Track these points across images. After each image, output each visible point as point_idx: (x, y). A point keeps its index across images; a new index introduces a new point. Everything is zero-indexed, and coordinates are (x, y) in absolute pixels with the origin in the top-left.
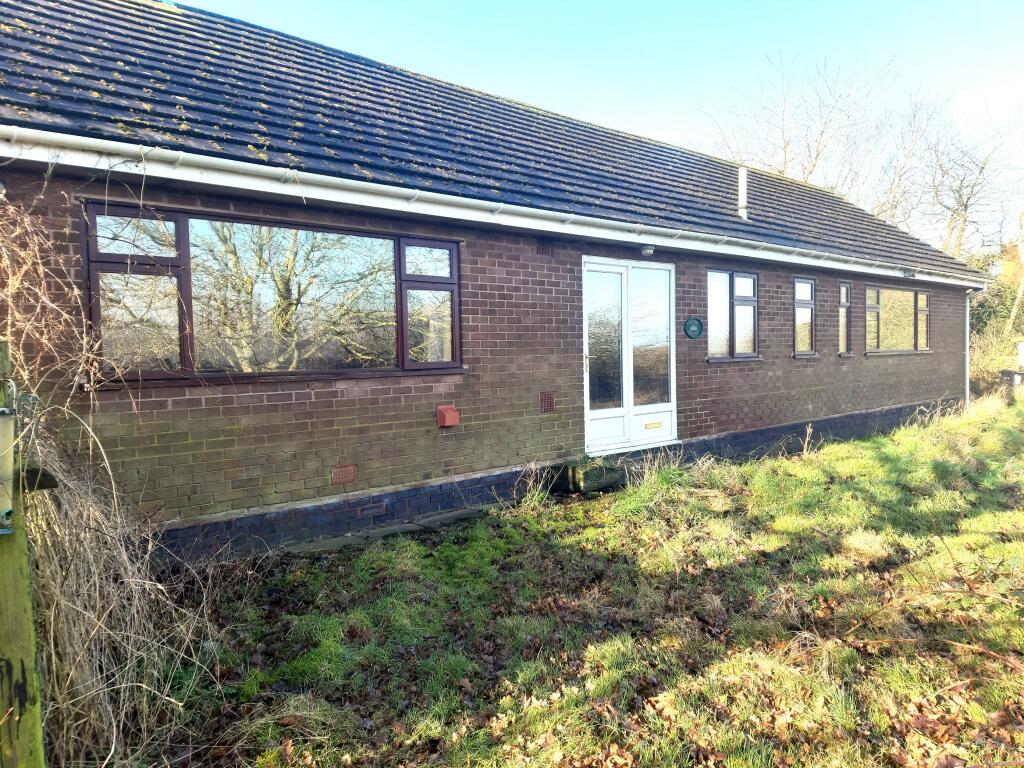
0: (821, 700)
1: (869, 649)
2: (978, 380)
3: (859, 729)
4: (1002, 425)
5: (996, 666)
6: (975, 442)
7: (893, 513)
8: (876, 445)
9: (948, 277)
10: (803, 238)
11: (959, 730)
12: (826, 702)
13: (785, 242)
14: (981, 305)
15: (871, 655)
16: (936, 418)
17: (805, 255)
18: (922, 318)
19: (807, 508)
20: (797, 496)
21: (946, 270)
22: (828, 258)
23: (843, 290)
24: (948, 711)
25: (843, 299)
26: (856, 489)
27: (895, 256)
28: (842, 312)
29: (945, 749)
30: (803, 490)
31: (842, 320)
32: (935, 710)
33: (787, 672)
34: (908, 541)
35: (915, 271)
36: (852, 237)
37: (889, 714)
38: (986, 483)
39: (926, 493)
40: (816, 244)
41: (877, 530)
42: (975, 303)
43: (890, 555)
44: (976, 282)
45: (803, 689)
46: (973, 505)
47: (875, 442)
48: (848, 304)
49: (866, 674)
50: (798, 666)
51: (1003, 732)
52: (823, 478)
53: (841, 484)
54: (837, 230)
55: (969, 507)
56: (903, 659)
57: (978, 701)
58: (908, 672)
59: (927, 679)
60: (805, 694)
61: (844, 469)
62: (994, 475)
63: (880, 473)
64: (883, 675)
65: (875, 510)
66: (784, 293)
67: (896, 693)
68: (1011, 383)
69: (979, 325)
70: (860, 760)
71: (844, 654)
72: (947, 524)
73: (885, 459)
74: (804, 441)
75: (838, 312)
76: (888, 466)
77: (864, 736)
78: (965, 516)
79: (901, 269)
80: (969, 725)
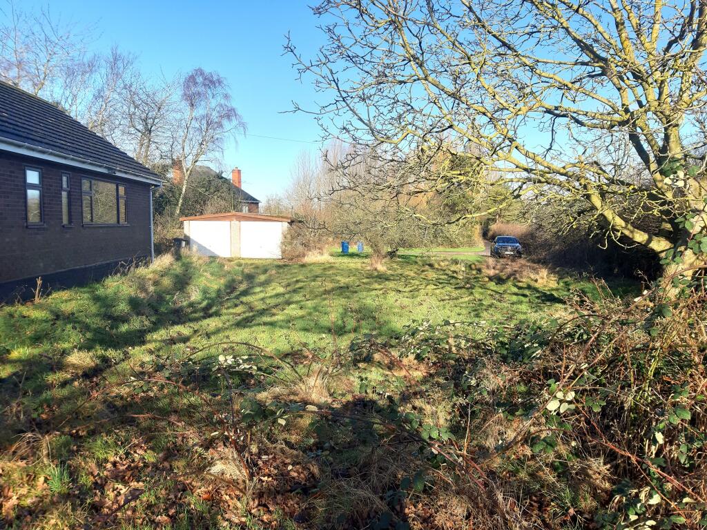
0: (42, 479)
1: (81, 433)
2: (160, 244)
3: (71, 492)
4: (173, 272)
5: (163, 423)
6: (156, 283)
7: (101, 336)
8: (91, 290)
9: (137, 176)
10: (31, 136)
11: (139, 471)
12: (46, 480)
13: (16, 138)
14: (161, 196)
15: (81, 437)
16: (132, 269)
17: (33, 150)
18: (122, 202)
19: (36, 339)
20: (29, 332)
21: (136, 171)
22: (51, 154)
23: (64, 179)
24: (133, 461)
25: (65, 185)
26: (75, 322)
27: (102, 158)
28: (64, 194)
29: (130, 487)
30: (33, 327)
31: (64, 200)
32: (124, 462)
33: (15, 467)
34: (111, 353)
35: (115, 169)
36: (70, 141)
37: (92, 475)
38: (163, 309)
39: (124, 319)
40: (41, 142)
41: (89, 349)
42: (157, 195)
43: (97, 365)
44: (156, 181)
45: (27, 476)
46: (154, 323)
47: (90, 288)
48: (69, 189)
49: (78, 451)
50: (25, 459)
51: (166, 464)
52: (51, 317)
53: (64, 319)
54: (58, 134)
55: (152, 325)
56: (104, 434)
57: (152, 449)
58: (107, 442)
59: (120, 443)
60: (30, 478)
61: (67, 308)
62: (168, 303)
63: (94, 309)
64: (89, 449)
65: (89, 335)
66: (17, 177)
67: (98, 458)
68: (179, 246)
69: (160, 209)
70: (72, 513)
71: (61, 441)
72: (138, 338)
73: (97, 299)
74: (36, 290)
75: (61, 194)
76: (98, 304)
77: (74, 495)
78: (149, 331)
79: (106, 167)
80: (146, 465)
